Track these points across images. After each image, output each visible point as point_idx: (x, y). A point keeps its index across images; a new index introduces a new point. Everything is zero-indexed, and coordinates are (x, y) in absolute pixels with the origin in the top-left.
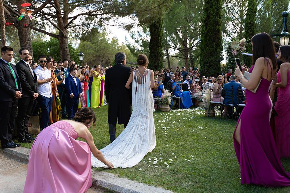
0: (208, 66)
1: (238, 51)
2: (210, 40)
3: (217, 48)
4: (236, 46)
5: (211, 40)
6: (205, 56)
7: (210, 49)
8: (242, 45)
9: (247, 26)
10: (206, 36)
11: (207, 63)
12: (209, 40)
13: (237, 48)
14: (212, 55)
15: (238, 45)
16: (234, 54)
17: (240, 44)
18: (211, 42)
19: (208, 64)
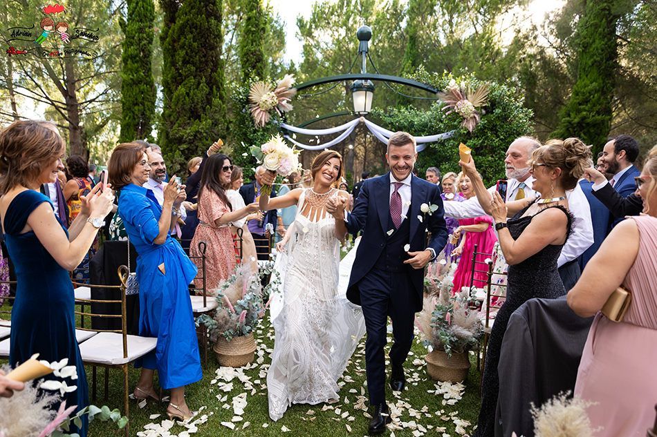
0: (183, 152)
1: (269, 111)
2: (188, 62)
3: (211, 93)
4: (265, 96)
5: (194, 64)
6: (170, 116)
7: (188, 94)
8: (283, 96)
9: (248, 60)
10: (173, 46)
11: (180, 141)
12: (185, 62)
13: (271, 101)
14: (195, 115)
15: (273, 94)
16: (261, 122)
17: (278, 90)
18: (193, 68)
19: (185, 146)
